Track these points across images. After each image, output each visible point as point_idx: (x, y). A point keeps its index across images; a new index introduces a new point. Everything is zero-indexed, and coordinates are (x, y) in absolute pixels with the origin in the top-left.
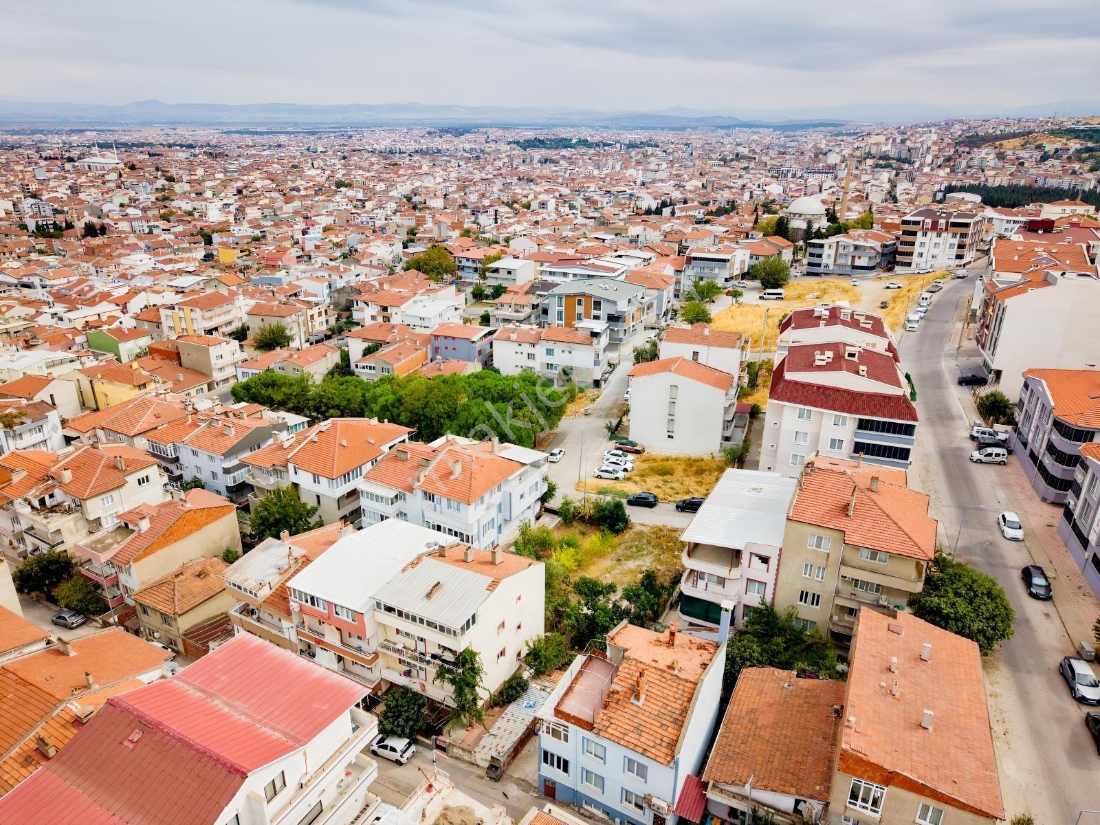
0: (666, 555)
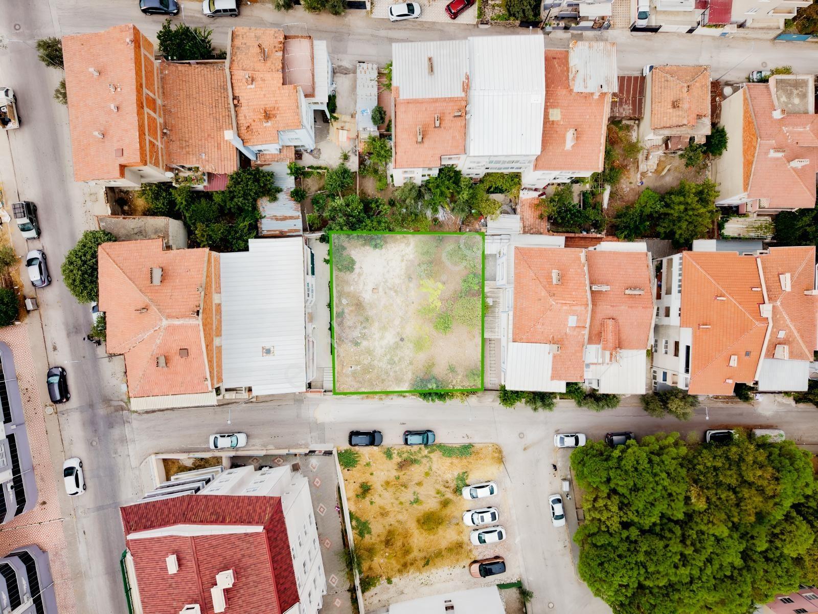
0: (366, 362)
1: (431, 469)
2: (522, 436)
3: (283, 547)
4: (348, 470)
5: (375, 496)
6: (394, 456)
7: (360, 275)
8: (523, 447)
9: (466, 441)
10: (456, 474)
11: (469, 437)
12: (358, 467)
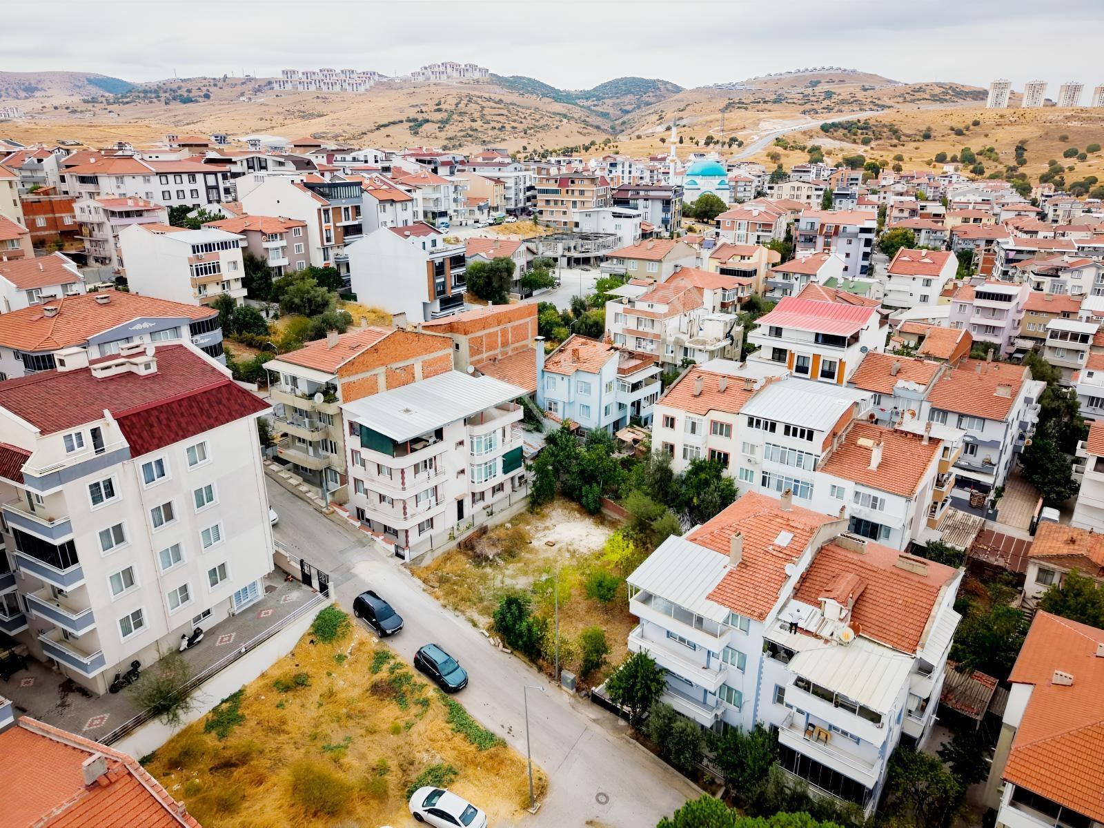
1: (409, 726)
2: (603, 799)
3: (209, 417)
4: (312, 642)
5: (298, 701)
6: (385, 667)
7: (547, 528)
8: (590, 818)
9: (500, 733)
10: (437, 761)
11: (512, 733)
12: (328, 647)
